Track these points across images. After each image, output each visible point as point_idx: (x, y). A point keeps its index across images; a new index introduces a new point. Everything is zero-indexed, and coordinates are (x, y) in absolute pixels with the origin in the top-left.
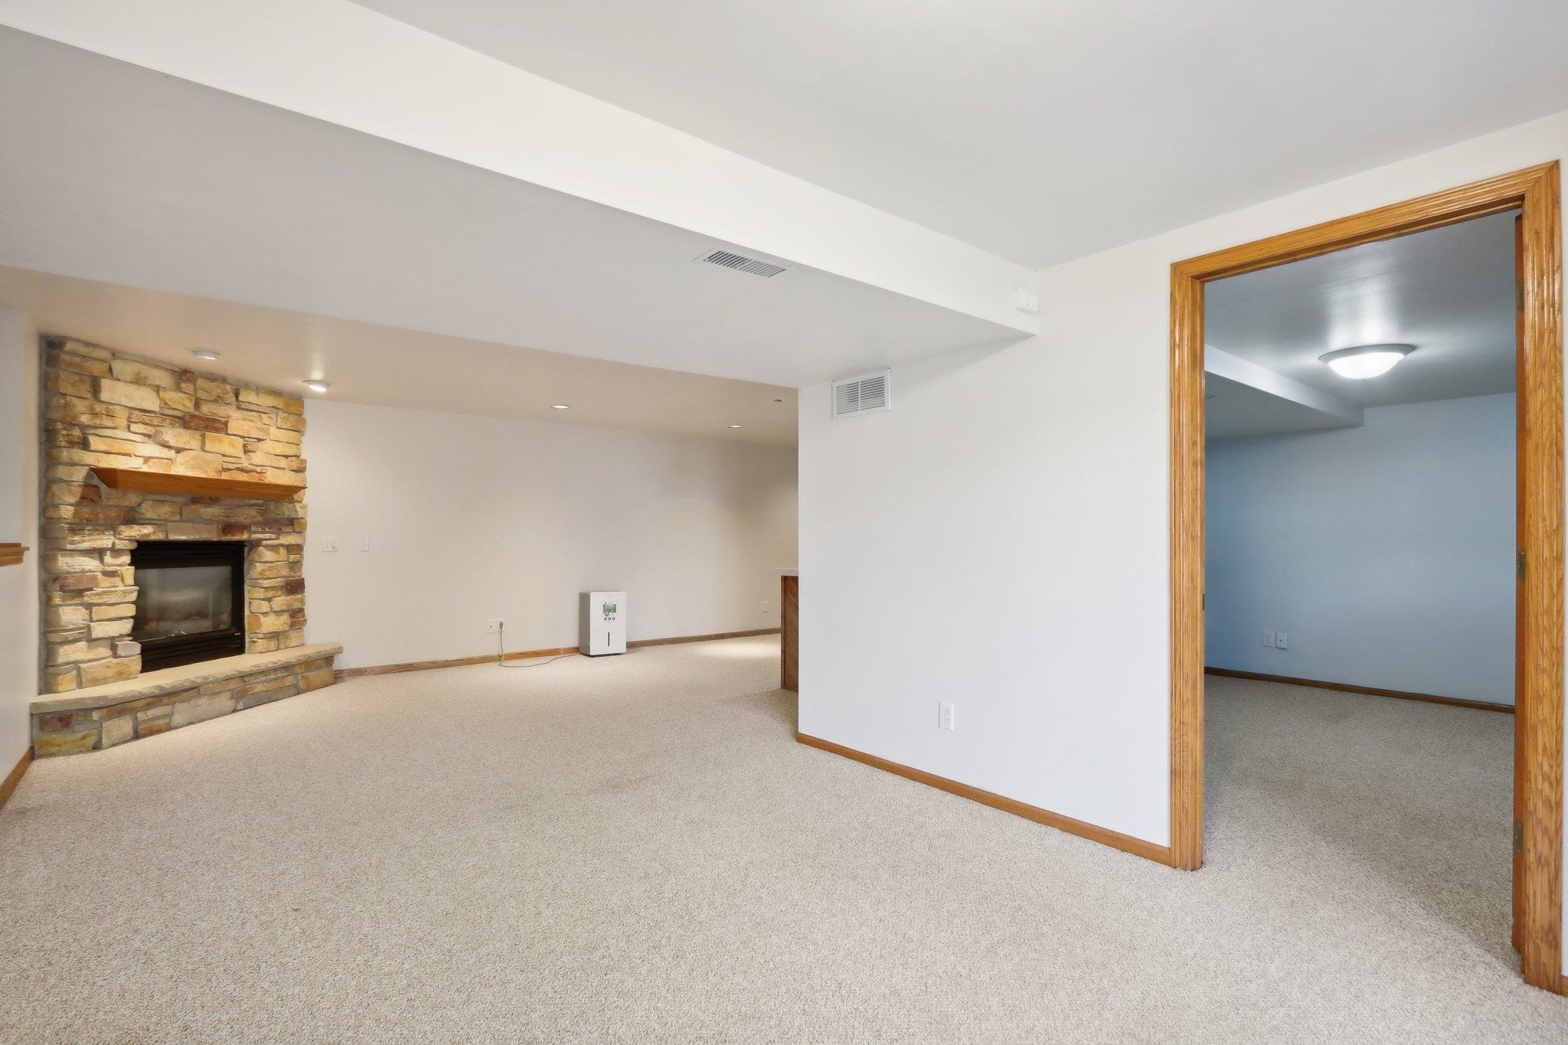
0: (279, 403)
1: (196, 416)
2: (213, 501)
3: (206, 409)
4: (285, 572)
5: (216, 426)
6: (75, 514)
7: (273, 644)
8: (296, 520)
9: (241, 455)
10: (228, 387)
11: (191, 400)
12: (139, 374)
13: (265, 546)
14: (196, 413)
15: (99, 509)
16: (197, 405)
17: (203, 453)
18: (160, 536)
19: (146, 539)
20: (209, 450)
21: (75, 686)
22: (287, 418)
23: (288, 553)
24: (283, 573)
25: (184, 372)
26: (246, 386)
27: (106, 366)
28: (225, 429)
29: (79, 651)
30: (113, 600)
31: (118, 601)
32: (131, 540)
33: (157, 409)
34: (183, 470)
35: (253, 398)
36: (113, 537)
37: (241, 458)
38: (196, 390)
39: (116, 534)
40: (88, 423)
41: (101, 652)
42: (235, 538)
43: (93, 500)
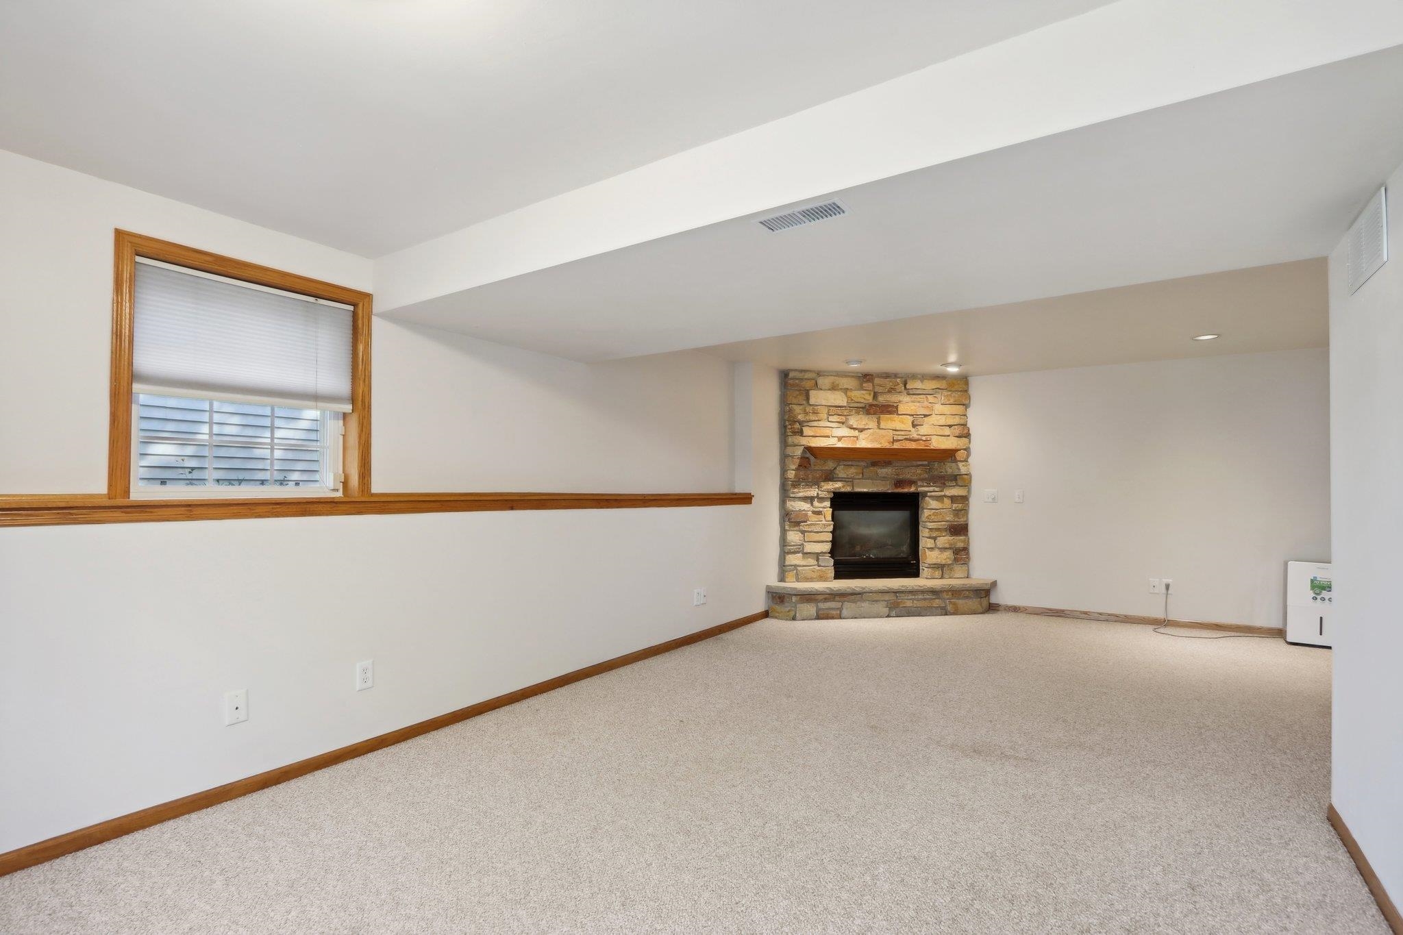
0: (943, 384)
1: (873, 405)
2: (888, 464)
3: (881, 399)
4: (949, 517)
5: (890, 409)
6: (796, 475)
7: (938, 573)
8: (958, 476)
9: (911, 428)
10: (898, 380)
11: (870, 394)
12: (833, 383)
13: (930, 497)
14: (875, 403)
15: (809, 472)
16: (875, 396)
17: (878, 431)
18: (848, 489)
19: (837, 491)
20: (884, 427)
21: (795, 580)
22: (950, 395)
23: (952, 502)
24: (948, 519)
25: (865, 376)
26: (914, 377)
27: (813, 382)
28: (896, 411)
29: (798, 559)
30: (817, 530)
31: (821, 531)
32: (828, 492)
33: (845, 404)
34: (864, 443)
35: (918, 385)
36: (817, 490)
37: (910, 431)
38: (873, 386)
39: (819, 487)
40: (802, 419)
41: (811, 561)
42: (905, 490)
43: (805, 467)
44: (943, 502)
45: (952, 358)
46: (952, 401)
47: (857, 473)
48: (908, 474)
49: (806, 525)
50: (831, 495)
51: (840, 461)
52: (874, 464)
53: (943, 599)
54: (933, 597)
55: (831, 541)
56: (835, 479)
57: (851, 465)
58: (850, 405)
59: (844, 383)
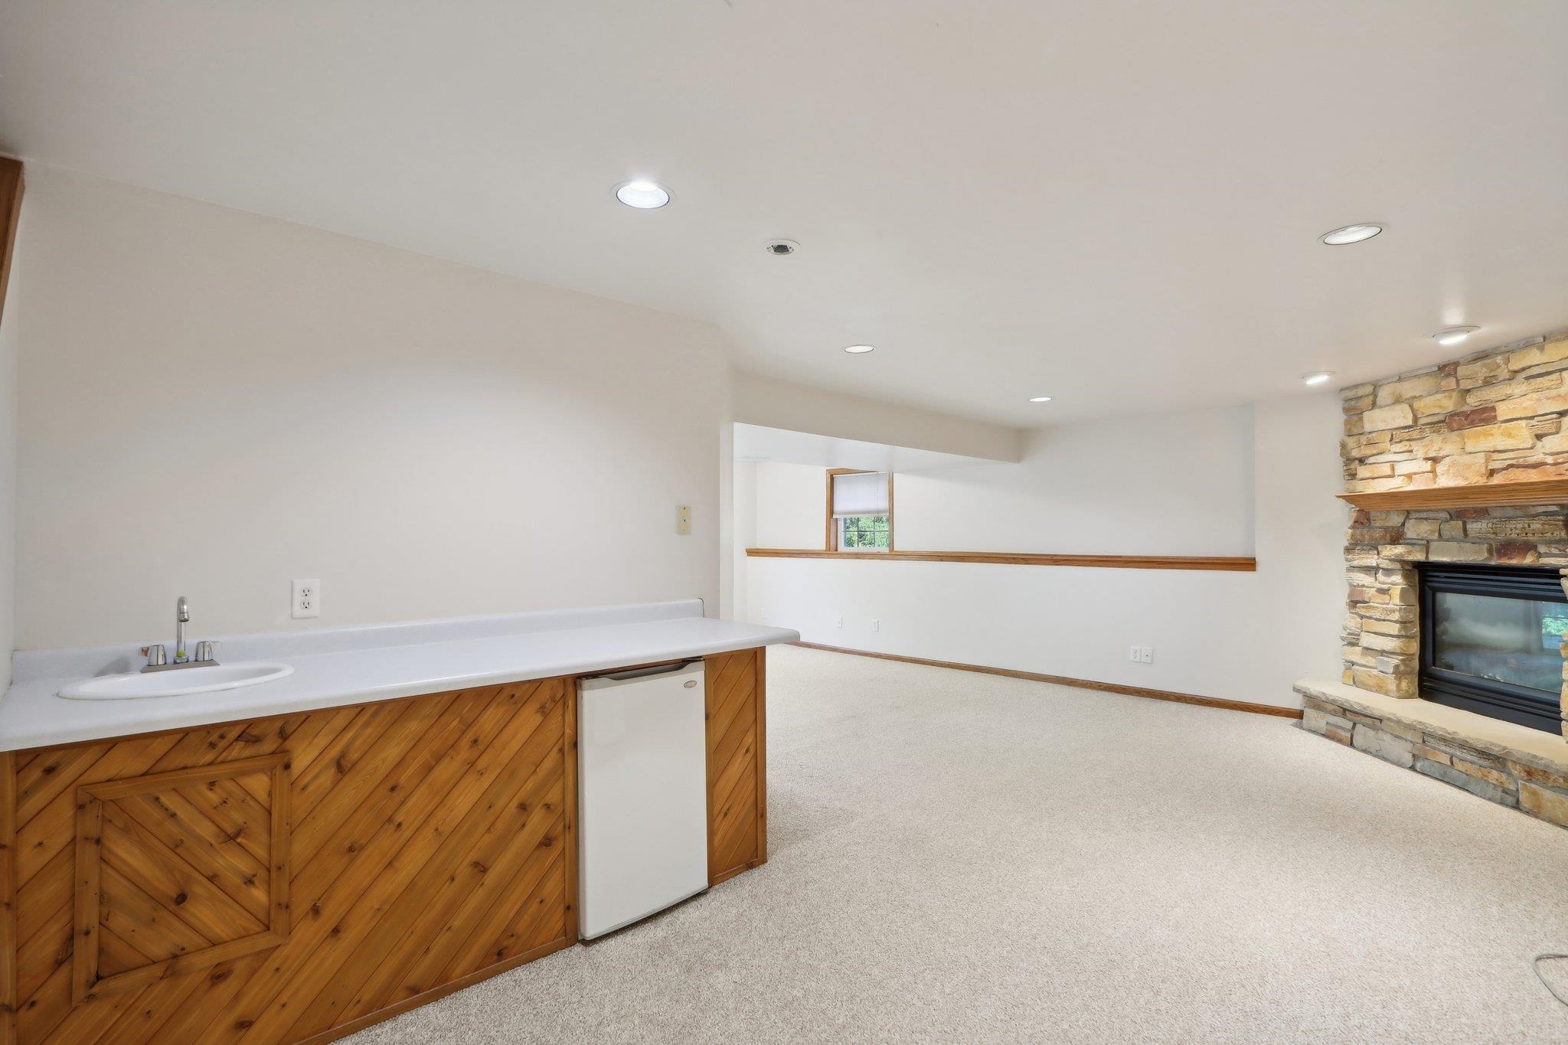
1: (1457, 414)
2: (1480, 514)
3: (1472, 401)
5: (1484, 416)
9: (1527, 444)
11: (1452, 397)
12: (1395, 393)
14: (1461, 409)
15: (1365, 531)
16: (1461, 398)
17: (1463, 456)
18: (1423, 557)
20: (1473, 450)
21: (1352, 684)
25: (1442, 368)
26: (1527, 344)
27: (1371, 398)
28: (1495, 417)
29: (1355, 654)
30: (1377, 615)
31: (1383, 618)
32: (1390, 560)
33: (1410, 423)
34: (1445, 481)
35: (1534, 357)
36: (1376, 557)
37: (1532, 448)
38: (1458, 381)
39: (1378, 554)
40: (1358, 456)
41: (1371, 661)
42: (1514, 562)
43: (1362, 523)
45: (1454, 316)
47: (1432, 532)
48: (1514, 530)
49: (1363, 607)
50: (1398, 566)
51: (1408, 512)
52: (1460, 515)
53: (1510, 774)
54: (1486, 763)
55: (1403, 636)
56: (1401, 541)
57: (1426, 519)
58: (1423, 421)
59: (1408, 389)
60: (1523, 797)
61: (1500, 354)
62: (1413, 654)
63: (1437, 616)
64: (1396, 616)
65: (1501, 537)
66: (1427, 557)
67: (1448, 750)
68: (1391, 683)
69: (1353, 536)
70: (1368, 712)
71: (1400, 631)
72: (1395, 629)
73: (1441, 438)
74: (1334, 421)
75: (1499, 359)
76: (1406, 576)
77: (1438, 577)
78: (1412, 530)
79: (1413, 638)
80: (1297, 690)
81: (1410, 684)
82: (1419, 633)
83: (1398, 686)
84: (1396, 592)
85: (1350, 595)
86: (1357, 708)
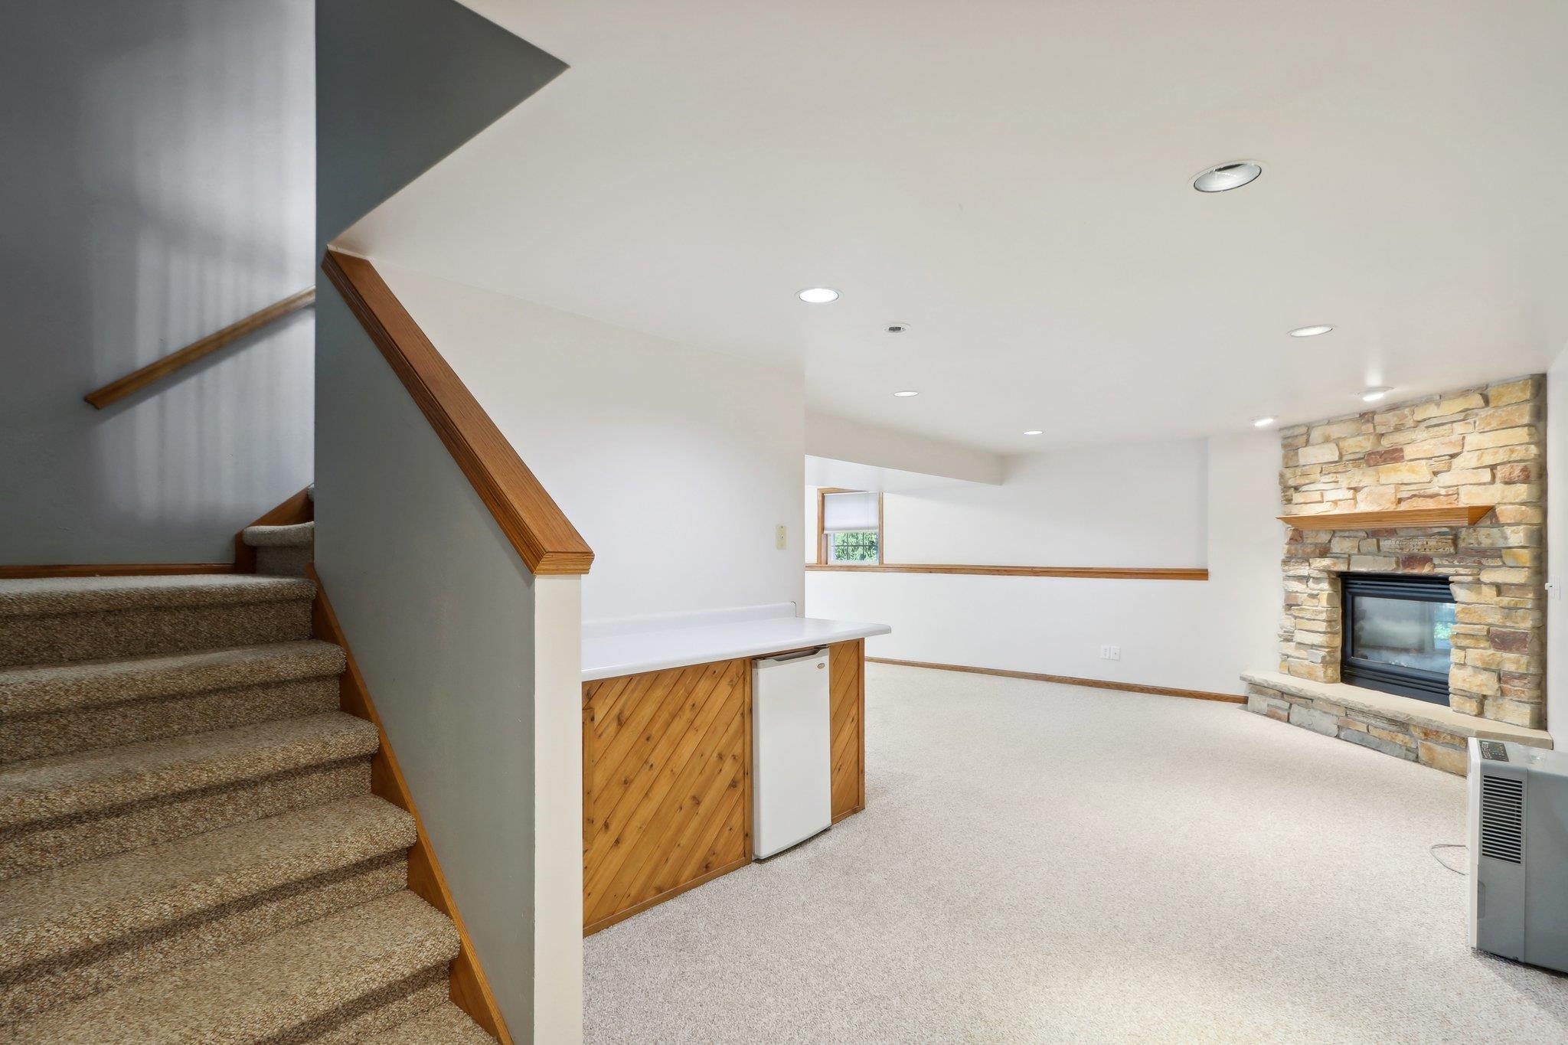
1: (1374, 453)
3: (1386, 443)
4: (1495, 618)
5: (1394, 455)
8: (1505, 551)
9: (1428, 478)
10: (1405, 411)
11: (1370, 439)
12: (1324, 434)
14: (1377, 449)
16: (1377, 440)
17: (1378, 487)
20: (1385, 482)
21: (1287, 672)
22: (1492, 416)
23: (1499, 593)
24: (1490, 621)
25: (1362, 415)
26: (1428, 400)
27: (1305, 437)
28: (1403, 457)
29: (1290, 648)
30: (1308, 616)
31: (1313, 618)
32: (1320, 570)
33: (1337, 459)
34: (1364, 507)
35: (1432, 411)
36: (1308, 568)
37: (1430, 482)
38: (1374, 427)
39: (1309, 565)
40: (1293, 485)
41: (1303, 653)
42: (1416, 571)
43: (1296, 540)
44: (1479, 593)
45: (1374, 379)
46: (1494, 425)
47: (1353, 547)
48: (1416, 546)
49: (1297, 609)
50: (1325, 575)
51: (1334, 532)
52: (1375, 534)
53: (1412, 736)
54: (1394, 728)
55: (1329, 633)
56: (1328, 555)
57: (1348, 537)
58: (1345, 458)
59: (1336, 431)
60: (1422, 752)
61: (1407, 407)
62: (1337, 647)
63: (1355, 616)
64: (1324, 616)
65: (1406, 551)
66: (1349, 568)
67: (1365, 720)
68: (1320, 671)
69: (1289, 551)
70: (1302, 694)
71: (1326, 628)
72: (1322, 626)
73: (1361, 472)
74: (1274, 454)
75: (1407, 411)
76: (1332, 583)
77: (1356, 584)
78: (1339, 546)
79: (1337, 634)
80: (1243, 679)
81: (1335, 671)
82: (1341, 630)
83: (1325, 673)
84: (1324, 597)
85: (1286, 599)
86: (1293, 690)
